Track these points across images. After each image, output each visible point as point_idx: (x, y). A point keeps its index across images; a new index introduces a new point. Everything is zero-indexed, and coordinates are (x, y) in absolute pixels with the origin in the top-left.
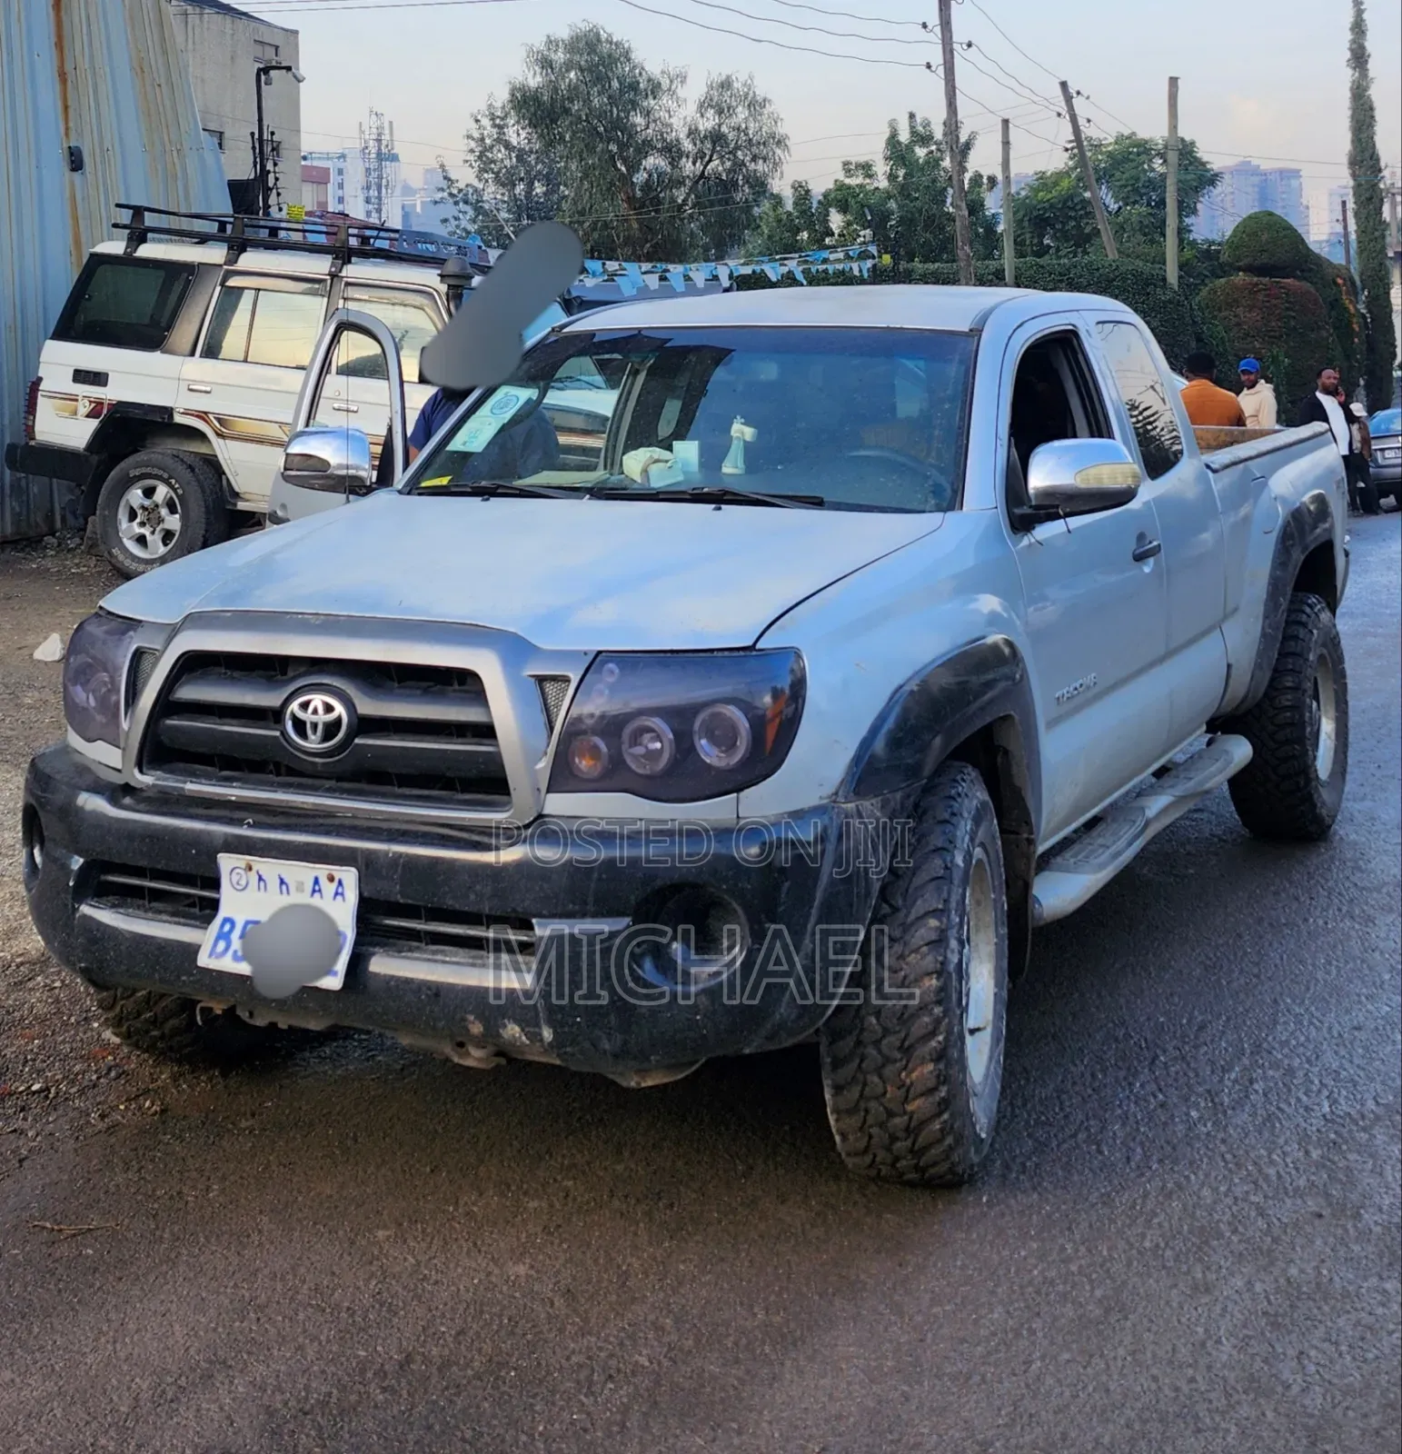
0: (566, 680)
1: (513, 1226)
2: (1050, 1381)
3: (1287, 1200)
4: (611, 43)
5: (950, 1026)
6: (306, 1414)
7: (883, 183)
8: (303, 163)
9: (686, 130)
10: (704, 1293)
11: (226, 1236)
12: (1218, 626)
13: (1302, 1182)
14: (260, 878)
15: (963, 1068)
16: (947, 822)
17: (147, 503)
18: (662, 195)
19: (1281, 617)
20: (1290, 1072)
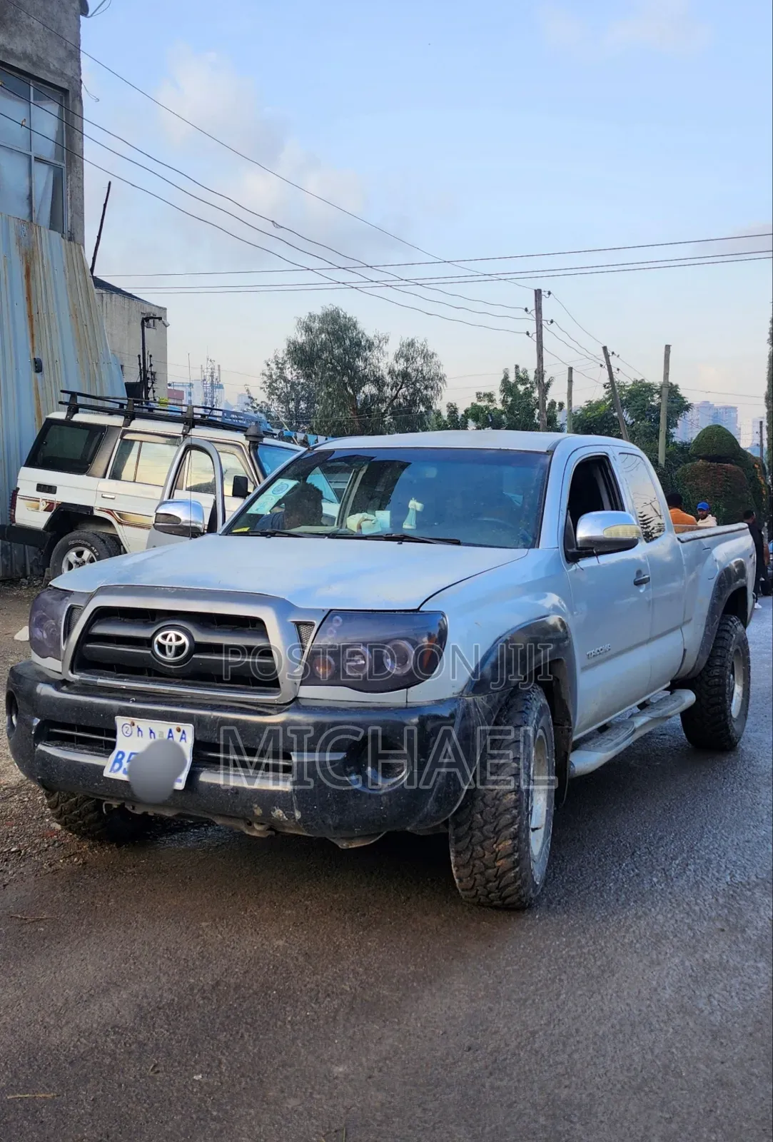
0: (312, 625)
1: (276, 922)
2: (570, 1004)
3: (705, 922)
4: (346, 318)
5: (521, 821)
6: (160, 1009)
7: (500, 407)
8: (169, 388)
9: (387, 370)
10: (381, 956)
11: (118, 924)
12: (680, 627)
13: (714, 914)
14: (139, 730)
15: (528, 845)
16: (523, 712)
17: (79, 560)
18: (373, 407)
19: (716, 626)
20: (709, 861)
